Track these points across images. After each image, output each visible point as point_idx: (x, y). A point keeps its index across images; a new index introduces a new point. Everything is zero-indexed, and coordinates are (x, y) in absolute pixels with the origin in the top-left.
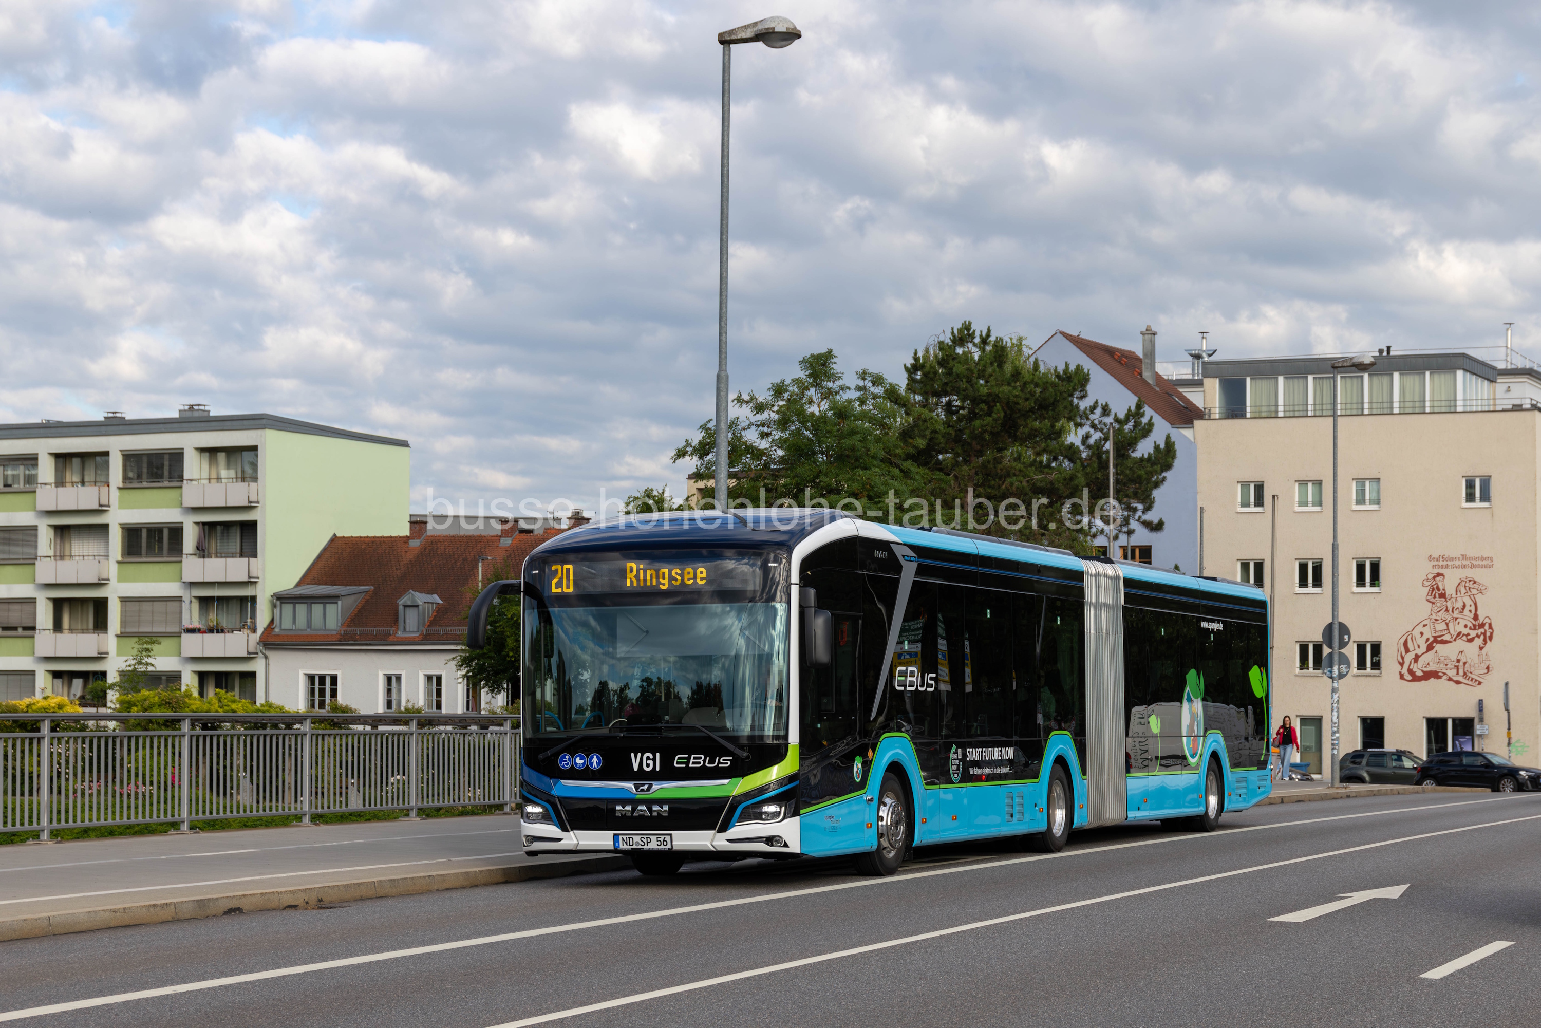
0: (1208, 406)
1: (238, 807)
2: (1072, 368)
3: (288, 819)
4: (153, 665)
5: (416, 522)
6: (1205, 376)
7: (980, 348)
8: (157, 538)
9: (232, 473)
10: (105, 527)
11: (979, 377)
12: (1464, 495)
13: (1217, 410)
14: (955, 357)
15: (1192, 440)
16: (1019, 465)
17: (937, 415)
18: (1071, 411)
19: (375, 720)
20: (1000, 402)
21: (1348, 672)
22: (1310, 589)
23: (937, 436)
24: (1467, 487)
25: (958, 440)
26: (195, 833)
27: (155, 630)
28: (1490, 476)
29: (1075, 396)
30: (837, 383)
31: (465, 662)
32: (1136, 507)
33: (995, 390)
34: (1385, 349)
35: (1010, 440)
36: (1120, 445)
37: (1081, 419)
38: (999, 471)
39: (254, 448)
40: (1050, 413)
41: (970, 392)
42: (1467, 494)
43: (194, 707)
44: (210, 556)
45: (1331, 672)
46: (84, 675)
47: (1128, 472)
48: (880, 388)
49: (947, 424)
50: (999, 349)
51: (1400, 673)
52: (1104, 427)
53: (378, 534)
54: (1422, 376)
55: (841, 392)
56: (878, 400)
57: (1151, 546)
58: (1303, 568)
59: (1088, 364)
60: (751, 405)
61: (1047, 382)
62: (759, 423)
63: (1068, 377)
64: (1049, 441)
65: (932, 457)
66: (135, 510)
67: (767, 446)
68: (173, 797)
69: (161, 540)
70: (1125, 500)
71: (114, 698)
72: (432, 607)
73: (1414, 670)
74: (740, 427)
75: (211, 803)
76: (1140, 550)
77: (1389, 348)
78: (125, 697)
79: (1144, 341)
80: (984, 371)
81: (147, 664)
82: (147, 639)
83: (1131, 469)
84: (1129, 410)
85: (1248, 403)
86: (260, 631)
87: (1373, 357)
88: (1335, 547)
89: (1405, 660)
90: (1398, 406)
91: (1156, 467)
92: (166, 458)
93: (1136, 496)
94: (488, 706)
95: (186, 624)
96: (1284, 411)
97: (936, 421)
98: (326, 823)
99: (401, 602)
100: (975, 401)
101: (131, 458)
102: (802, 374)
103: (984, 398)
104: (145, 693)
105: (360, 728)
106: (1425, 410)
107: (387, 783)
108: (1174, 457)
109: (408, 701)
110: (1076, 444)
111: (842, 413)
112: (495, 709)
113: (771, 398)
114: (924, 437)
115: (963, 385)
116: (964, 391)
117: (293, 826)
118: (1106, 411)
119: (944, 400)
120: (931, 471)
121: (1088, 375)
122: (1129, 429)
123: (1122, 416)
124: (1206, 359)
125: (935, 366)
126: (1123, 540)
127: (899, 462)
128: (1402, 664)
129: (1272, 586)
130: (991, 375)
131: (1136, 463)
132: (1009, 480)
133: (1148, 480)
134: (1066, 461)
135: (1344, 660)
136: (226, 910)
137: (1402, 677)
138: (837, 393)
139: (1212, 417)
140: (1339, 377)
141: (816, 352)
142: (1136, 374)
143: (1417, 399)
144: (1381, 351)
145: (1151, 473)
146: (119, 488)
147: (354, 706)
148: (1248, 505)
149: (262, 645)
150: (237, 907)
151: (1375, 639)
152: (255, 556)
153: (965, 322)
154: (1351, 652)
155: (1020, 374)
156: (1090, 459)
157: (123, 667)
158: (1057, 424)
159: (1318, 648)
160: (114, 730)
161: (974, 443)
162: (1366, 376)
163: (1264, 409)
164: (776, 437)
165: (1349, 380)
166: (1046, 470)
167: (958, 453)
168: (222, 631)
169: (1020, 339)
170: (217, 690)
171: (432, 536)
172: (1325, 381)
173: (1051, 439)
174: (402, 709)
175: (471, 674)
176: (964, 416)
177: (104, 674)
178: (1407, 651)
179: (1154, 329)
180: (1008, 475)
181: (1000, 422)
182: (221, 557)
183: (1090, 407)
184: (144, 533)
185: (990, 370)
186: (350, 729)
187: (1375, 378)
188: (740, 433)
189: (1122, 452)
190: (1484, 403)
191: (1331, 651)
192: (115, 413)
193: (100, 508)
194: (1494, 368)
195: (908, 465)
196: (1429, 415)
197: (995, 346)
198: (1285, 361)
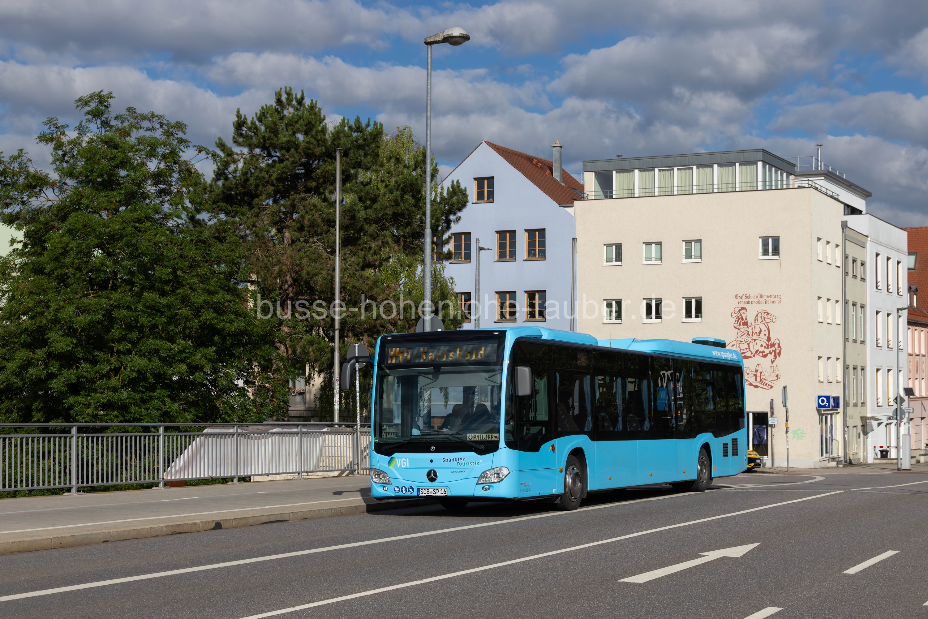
12: (760, 250)
13: (593, 194)
15: (573, 217)
24: (763, 245)
28: (779, 236)
42: (763, 250)
54: (734, 168)
57: (545, 291)
76: (539, 294)
85: (615, 188)
90: (717, 187)
96: (639, 193)
106: (735, 189)
140: (676, 169)
142: (548, 174)
143: (730, 182)
148: (611, 261)
162: (694, 168)
163: (625, 192)
172: (666, 173)
187: (701, 170)
194: (791, 164)
196: (739, 193)
198: (639, 159)
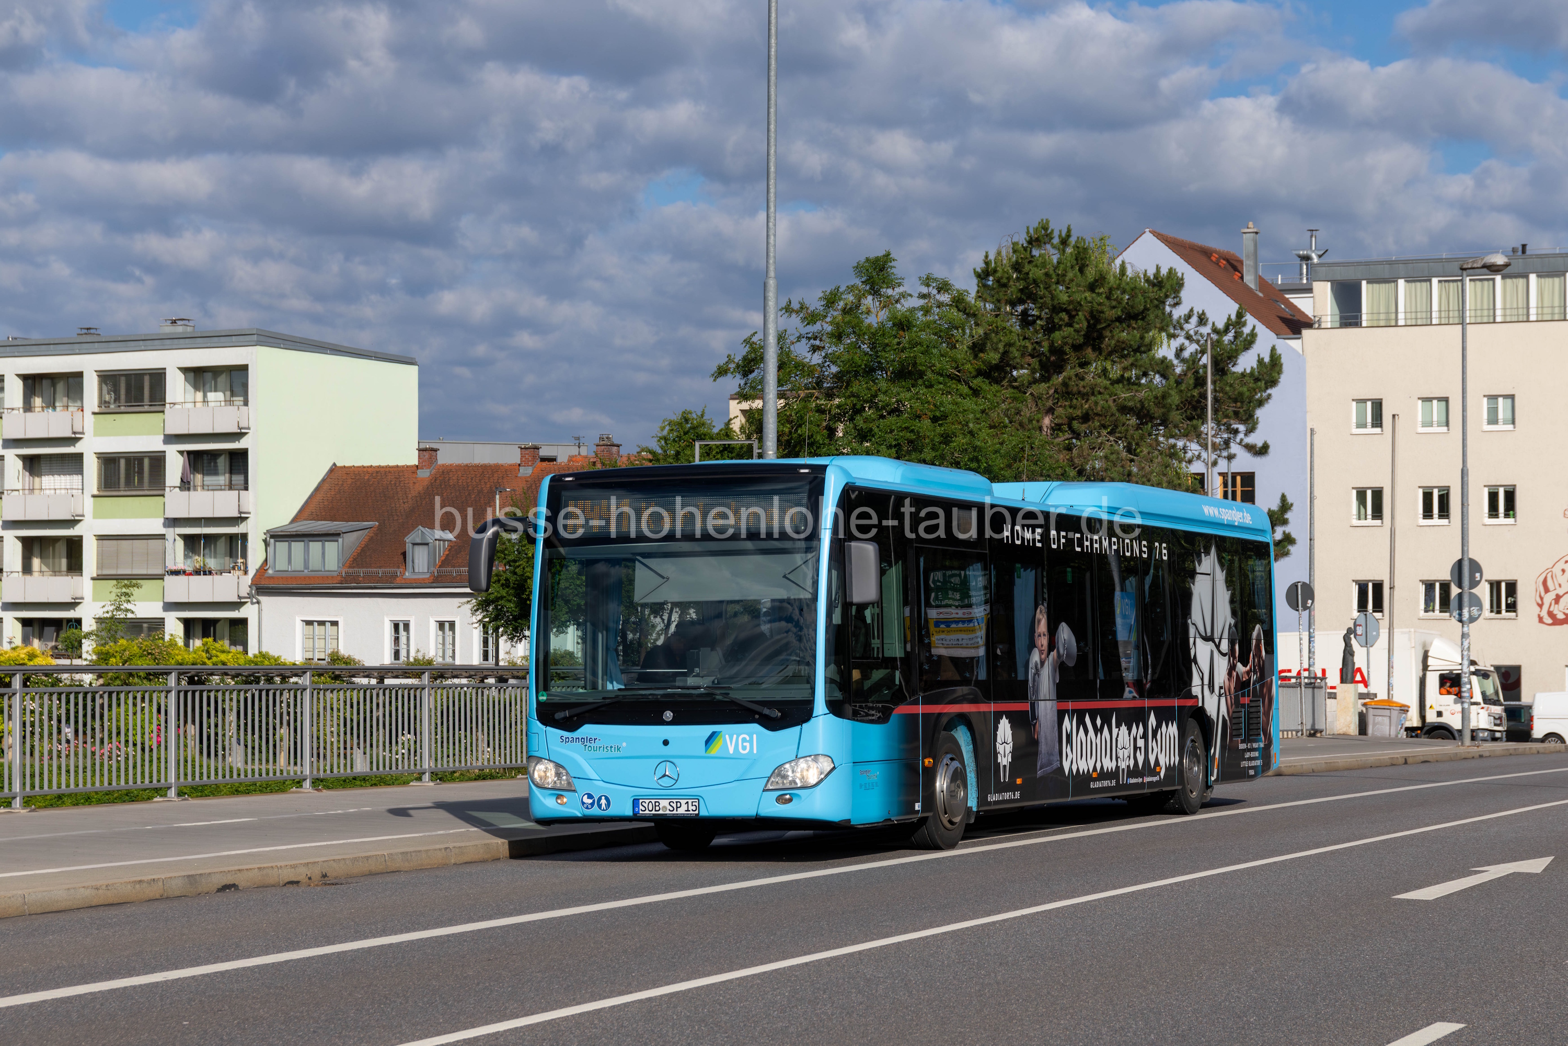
0: (1318, 313)
1: (231, 771)
2: (1164, 272)
3: (284, 783)
4: (133, 612)
5: (425, 450)
6: (1315, 280)
7: (1059, 249)
8: (136, 469)
9: (220, 396)
10: (79, 457)
11: (1058, 283)
13: (1329, 318)
14: (1031, 260)
15: (1301, 352)
16: (1104, 382)
17: (1012, 325)
18: (1163, 320)
19: (382, 673)
20: (1083, 311)
21: (1480, 615)
22: (1436, 521)
23: (1011, 349)
25: (1034, 354)
26: (183, 800)
27: (136, 571)
29: (1168, 303)
30: (898, 290)
31: (483, 606)
32: (1237, 429)
33: (1077, 297)
34: (1520, 249)
35: (1095, 353)
36: (1219, 358)
37: (1175, 329)
38: (1082, 389)
39: (244, 369)
40: (1140, 322)
41: (1048, 300)
43: (179, 658)
44: (195, 489)
45: (1460, 615)
46: (57, 624)
47: (1228, 388)
48: (947, 295)
49: (1023, 336)
50: (1081, 250)
51: (1539, 615)
52: (1200, 338)
53: (383, 464)
54: (1562, 278)
55: (902, 301)
56: (944, 309)
57: (1254, 473)
58: (1428, 497)
59: (1182, 267)
60: (802, 315)
61: (1136, 288)
62: (809, 335)
63: (1159, 282)
64: (1138, 354)
65: (1006, 373)
66: (112, 438)
67: (820, 361)
68: (159, 759)
69: (141, 472)
70: (1225, 420)
71: (90, 649)
72: (444, 545)
73: (1555, 612)
74: (788, 341)
75: (201, 766)
76: (1242, 478)
77: (1524, 246)
78: (102, 648)
79: (1245, 241)
80: (1064, 275)
81: (127, 610)
82: (126, 582)
83: (1231, 385)
84: (1229, 319)
85: (1364, 310)
86: (252, 572)
87: (1506, 257)
88: (1464, 473)
89: (1545, 600)
90: (1535, 312)
91: (1259, 383)
92: (147, 379)
93: (1237, 416)
94: (507, 656)
95: (171, 566)
96: (1406, 319)
97: (1011, 332)
98: (328, 788)
99: (408, 539)
100: (1055, 310)
101: (108, 378)
102: (858, 282)
103: (1064, 306)
104: (122, 642)
105: (365, 681)
106: (1565, 316)
107: (397, 742)
108: (1280, 372)
109: (418, 651)
110: (1169, 358)
111: (903, 324)
112: (515, 660)
113: (822, 308)
114: (996, 350)
115: (1041, 291)
117: (293, 792)
118: (1202, 320)
119: (1020, 308)
120: (1004, 389)
121: (1182, 279)
122: (1229, 340)
123: (1220, 325)
124: (1316, 261)
125: (1008, 271)
126: (1223, 465)
127: (968, 379)
128: (1541, 606)
129: (1393, 518)
130: (1072, 280)
131: (1238, 378)
132: (1092, 399)
133: (1252, 398)
134: (1157, 376)
135: (1476, 602)
136: (220, 887)
137: (1541, 620)
138: (897, 301)
139: (1323, 326)
140: (1468, 280)
141: (872, 255)
142: (1237, 277)
143: (1556, 303)
144: (1515, 251)
145: (1255, 390)
146: (94, 413)
147: (357, 657)
148: (1365, 426)
149: (254, 588)
150: (232, 883)
151: (1510, 577)
152: (246, 489)
153: (1042, 220)
154: (1483, 592)
155: (1105, 278)
156: (1185, 375)
157: (100, 613)
158: (1146, 335)
159: (1445, 587)
160: (91, 684)
161: (1053, 357)
162: (1498, 278)
163: (1383, 316)
164: (830, 351)
165: (1478, 283)
166: (1135, 387)
167: (1034, 369)
168: (210, 573)
170: (205, 639)
171: (443, 465)
172: (1451, 284)
173: (1141, 353)
174: (412, 660)
175: (487, 620)
176: (1042, 327)
177: (78, 622)
178: (1547, 590)
179: (1256, 228)
180: (1092, 393)
181: (1082, 333)
182: (208, 490)
183: (1185, 315)
184: (123, 462)
185: (1070, 275)
186: (353, 683)
187: (1509, 281)
188: (789, 348)
189: (1221, 365)
191: (1460, 591)
192: (90, 329)
193: (73, 436)
195: (977, 382)
197: (1076, 247)
198: (1406, 262)
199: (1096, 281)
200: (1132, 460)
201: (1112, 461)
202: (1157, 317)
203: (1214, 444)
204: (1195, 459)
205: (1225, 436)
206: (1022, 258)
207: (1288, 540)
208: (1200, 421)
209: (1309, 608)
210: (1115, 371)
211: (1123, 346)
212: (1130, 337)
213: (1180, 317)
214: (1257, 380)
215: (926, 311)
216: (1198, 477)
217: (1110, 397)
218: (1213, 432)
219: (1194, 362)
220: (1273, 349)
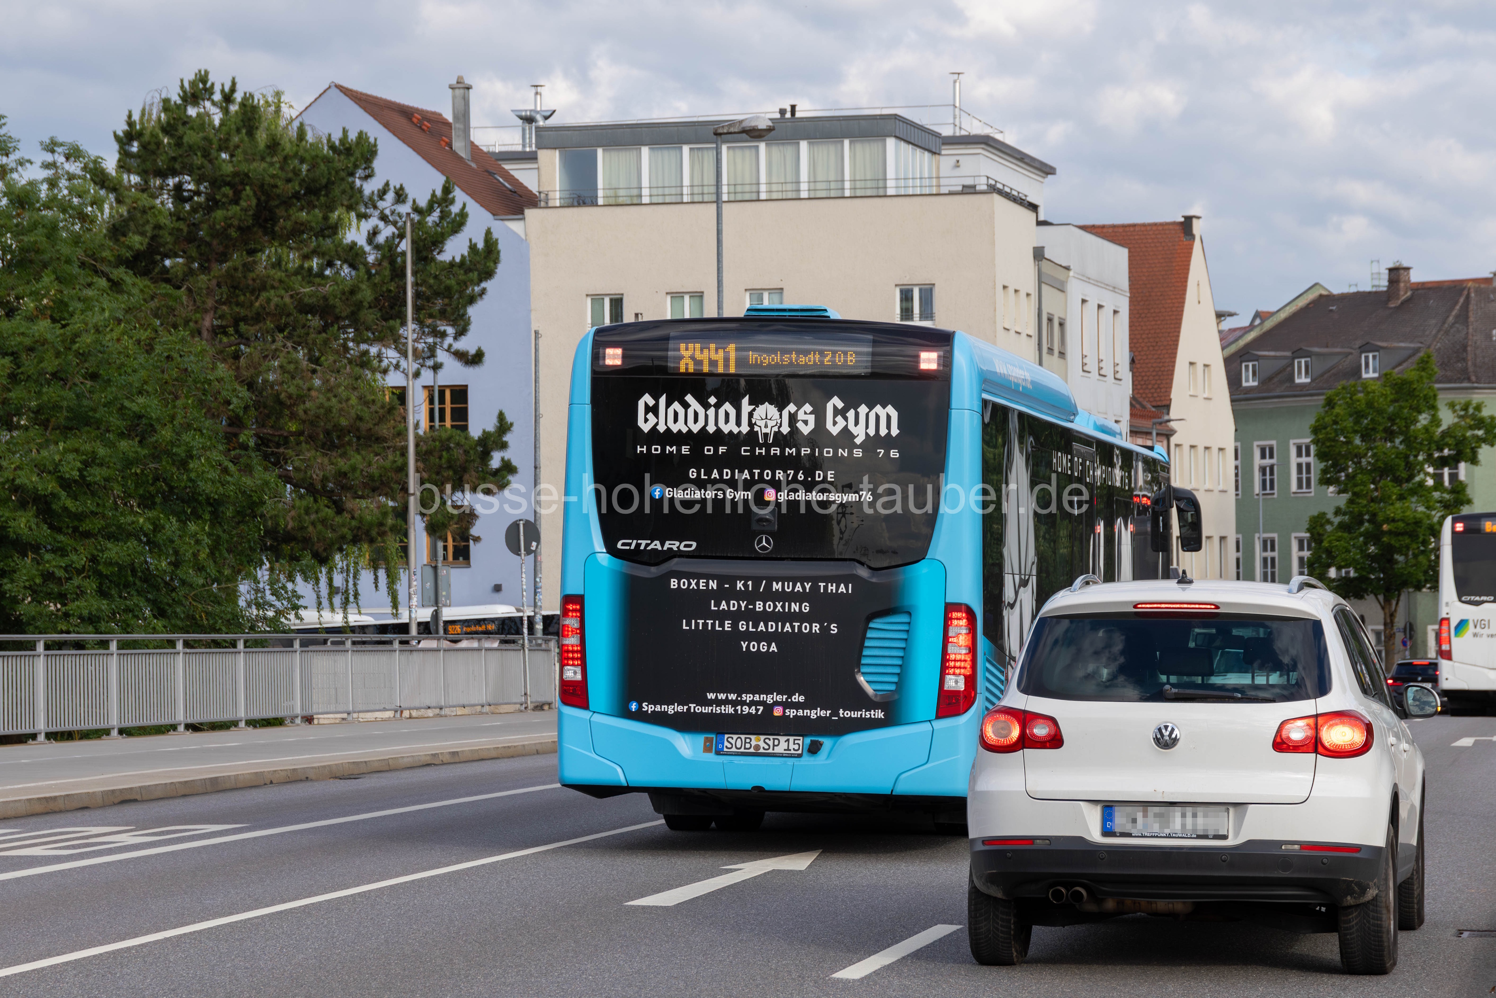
0: (543, 188)
2: (352, 136)
6: (539, 147)
7: (221, 108)
11: (220, 149)
13: (558, 195)
14: (186, 121)
15: (523, 237)
16: (279, 274)
17: (162, 203)
18: (351, 197)
20: (251, 185)
23: (161, 232)
24: (901, 300)
25: (191, 238)
28: (934, 284)
29: (357, 175)
30: (14, 157)
32: (445, 332)
33: (244, 167)
34: (789, 109)
35: (266, 238)
36: (421, 244)
37: (366, 207)
38: (250, 282)
40: (322, 199)
41: (209, 169)
42: (902, 309)
47: (432, 281)
48: (77, 164)
49: (177, 216)
50: (248, 109)
52: (398, 219)
54: (839, 146)
55: (20, 170)
56: (76, 182)
57: (467, 386)
59: (375, 131)
61: (317, 156)
63: (347, 149)
64: (321, 239)
65: (155, 263)
70: (429, 321)
76: (452, 392)
77: (793, 107)
79: (454, 98)
80: (227, 140)
83: (436, 277)
84: (434, 195)
85: (600, 184)
87: (770, 119)
90: (807, 188)
91: (471, 274)
93: (443, 315)
96: (651, 196)
97: (160, 212)
100: (216, 183)
103: (228, 179)
106: (843, 193)
108: (496, 261)
110: (359, 243)
111: (22, 199)
114: (142, 234)
115: (198, 160)
116: (199, 169)
118: (400, 196)
119: (171, 182)
120: (153, 283)
121: (375, 145)
122: (434, 222)
123: (423, 203)
124: (541, 123)
125: (158, 134)
126: (427, 377)
127: (106, 269)
131: (443, 269)
132: (264, 295)
133: (461, 292)
134: (345, 266)
138: (14, 171)
139: (551, 205)
140: (724, 148)
142: (443, 144)
143: (833, 177)
144: (782, 112)
145: (465, 283)
153: (200, 71)
155: (279, 144)
156: (380, 264)
158: (331, 215)
161: (215, 242)
162: (762, 146)
163: (622, 193)
165: (739, 153)
166: (318, 280)
167: (191, 257)
169: (278, 94)
172: (705, 153)
173: (324, 237)
176: (199, 204)
179: (468, 81)
180: (264, 288)
181: (251, 213)
183: (379, 191)
185: (236, 139)
187: (774, 149)
189: (424, 254)
190: (926, 182)
194: (937, 135)
195: (120, 273)
196: (849, 200)
197: (243, 105)
198: (650, 126)
199: (268, 147)
200: (314, 371)
201: (288, 372)
202: (344, 192)
203: (415, 350)
204: (392, 368)
205: (430, 340)
206: (174, 119)
207: (508, 468)
208: (398, 321)
209: (535, 552)
210: (293, 259)
211: (302, 228)
212: (310, 218)
213: (373, 192)
214: (468, 270)
215: (52, 183)
216: (397, 392)
217: (287, 292)
218: (415, 336)
219: (390, 249)
220: (488, 233)
